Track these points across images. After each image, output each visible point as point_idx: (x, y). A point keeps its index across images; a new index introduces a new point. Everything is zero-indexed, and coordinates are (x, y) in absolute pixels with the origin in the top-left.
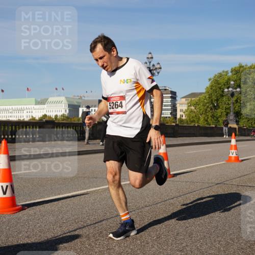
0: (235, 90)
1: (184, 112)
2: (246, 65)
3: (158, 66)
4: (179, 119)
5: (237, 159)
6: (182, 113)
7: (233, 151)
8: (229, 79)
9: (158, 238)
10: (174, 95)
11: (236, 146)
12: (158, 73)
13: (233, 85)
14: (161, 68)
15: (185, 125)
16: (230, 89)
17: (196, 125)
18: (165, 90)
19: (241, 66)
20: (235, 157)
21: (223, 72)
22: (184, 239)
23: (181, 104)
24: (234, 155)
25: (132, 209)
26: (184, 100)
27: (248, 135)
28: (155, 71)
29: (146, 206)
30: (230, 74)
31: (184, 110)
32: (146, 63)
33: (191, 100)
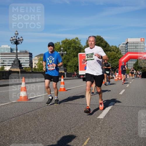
0: (63, 53)
1: (37, 65)
2: (69, 39)
3: (21, 39)
4: (34, 68)
5: (64, 89)
6: (35, 65)
7: (62, 85)
8: (61, 47)
9: (19, 135)
10: (31, 55)
11: (64, 82)
12: (22, 42)
13: (63, 50)
14: (23, 40)
15: (37, 71)
16: (61, 52)
17: (43, 71)
18: (26, 52)
19: (67, 40)
20: (63, 88)
21: (57, 43)
22: (34, 134)
23: (35, 60)
24: (63, 87)
25: (5, 119)
26: (37, 57)
27: (71, 77)
28: (19, 41)
29: (13, 117)
30: (61, 44)
31: (37, 63)
32: (15, 37)
33: (40, 58)
